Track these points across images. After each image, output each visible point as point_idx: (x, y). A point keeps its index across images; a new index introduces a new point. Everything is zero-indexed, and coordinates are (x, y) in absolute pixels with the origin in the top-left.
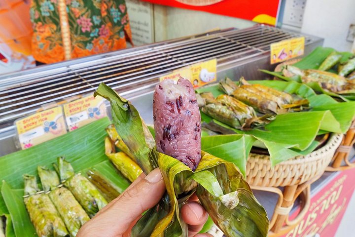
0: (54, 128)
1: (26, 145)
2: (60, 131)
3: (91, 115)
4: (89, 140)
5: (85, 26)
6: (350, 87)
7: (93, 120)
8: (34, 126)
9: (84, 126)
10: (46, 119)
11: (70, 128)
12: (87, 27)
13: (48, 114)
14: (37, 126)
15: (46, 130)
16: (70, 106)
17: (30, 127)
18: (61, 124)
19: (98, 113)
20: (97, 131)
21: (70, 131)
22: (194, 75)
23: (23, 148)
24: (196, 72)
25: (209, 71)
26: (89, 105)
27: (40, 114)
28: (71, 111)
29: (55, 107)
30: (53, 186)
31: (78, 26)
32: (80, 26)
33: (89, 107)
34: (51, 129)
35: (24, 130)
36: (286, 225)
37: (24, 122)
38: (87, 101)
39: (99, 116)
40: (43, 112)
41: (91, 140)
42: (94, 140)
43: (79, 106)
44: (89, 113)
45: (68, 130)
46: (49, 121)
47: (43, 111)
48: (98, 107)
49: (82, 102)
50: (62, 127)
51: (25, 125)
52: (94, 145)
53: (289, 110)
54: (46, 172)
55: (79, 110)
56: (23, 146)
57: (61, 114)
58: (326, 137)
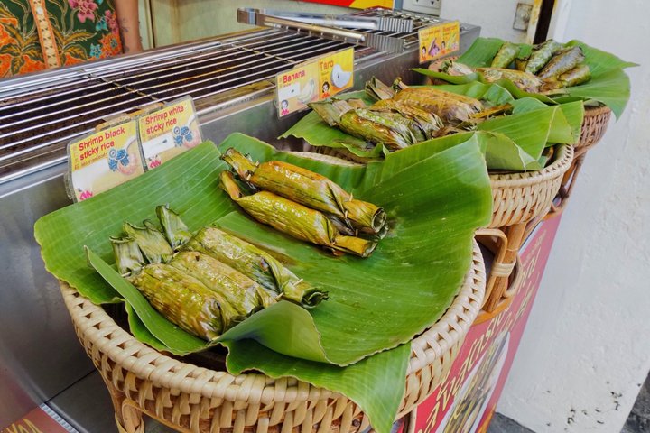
0: (125, 162)
1: (83, 194)
2: (134, 169)
3: (178, 141)
4: (189, 182)
5: (85, 10)
6: (550, 86)
7: (182, 149)
8: (94, 156)
9: (172, 160)
10: (112, 144)
11: (149, 163)
12: (88, 13)
13: (115, 134)
14: (100, 157)
15: (113, 165)
16: (148, 121)
17: (89, 158)
18: (135, 155)
19: (189, 138)
20: (197, 166)
21: (150, 169)
22: (323, 74)
23: (79, 200)
24: (326, 71)
25: (343, 70)
26: (175, 121)
27: (102, 133)
28: (148, 131)
29: (127, 121)
30: (166, 255)
31: (70, 10)
32: (75, 10)
33: (175, 126)
34: (119, 164)
35: (80, 162)
36: (503, 298)
37: (82, 147)
38: (171, 113)
39: (191, 143)
40: (108, 131)
41: (192, 182)
42: (198, 181)
43: (161, 121)
44: (176, 136)
45: (145, 168)
46: (117, 148)
47: (107, 128)
48: (188, 125)
49: (164, 116)
50: (136, 160)
51: (82, 152)
52: (199, 189)
53: (488, 118)
54: (143, 233)
55: (160, 131)
56: (78, 195)
57: (134, 137)
58: (552, 151)
